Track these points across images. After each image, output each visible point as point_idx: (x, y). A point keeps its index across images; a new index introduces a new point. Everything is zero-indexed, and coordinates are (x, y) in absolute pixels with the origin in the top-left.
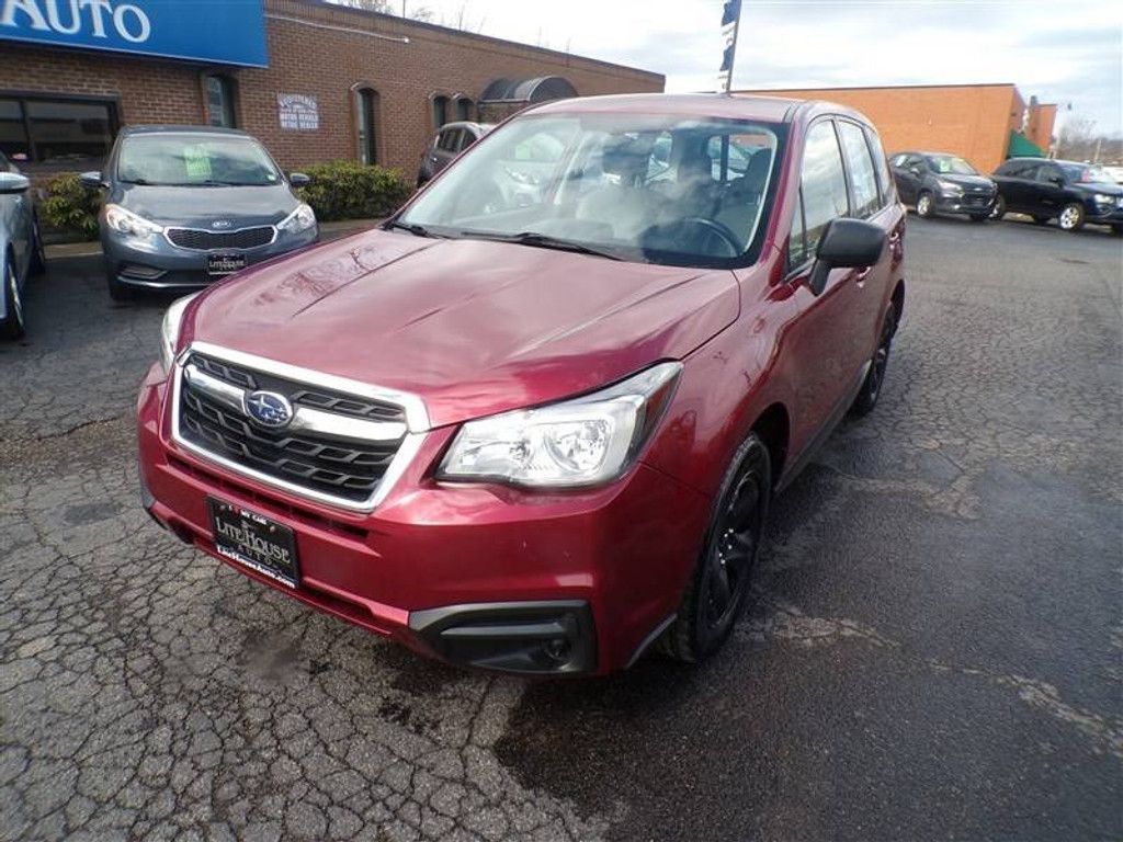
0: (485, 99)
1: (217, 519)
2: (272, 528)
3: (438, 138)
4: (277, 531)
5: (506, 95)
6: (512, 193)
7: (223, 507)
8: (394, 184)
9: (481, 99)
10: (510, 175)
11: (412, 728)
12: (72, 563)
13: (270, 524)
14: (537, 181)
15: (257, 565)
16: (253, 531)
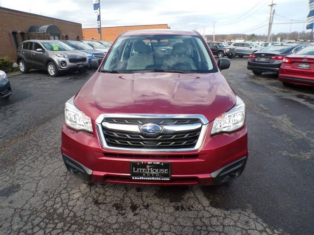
0: (29, 32)
1: (134, 168)
2: (162, 164)
3: (23, 45)
4: (164, 165)
5: (36, 31)
6: (59, 61)
7: (138, 164)
8: (7, 62)
9: (28, 33)
10: (56, 55)
11: (188, 210)
12: (23, 210)
13: (161, 163)
14: (66, 57)
15: (152, 178)
16: (151, 167)
